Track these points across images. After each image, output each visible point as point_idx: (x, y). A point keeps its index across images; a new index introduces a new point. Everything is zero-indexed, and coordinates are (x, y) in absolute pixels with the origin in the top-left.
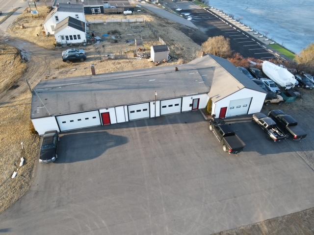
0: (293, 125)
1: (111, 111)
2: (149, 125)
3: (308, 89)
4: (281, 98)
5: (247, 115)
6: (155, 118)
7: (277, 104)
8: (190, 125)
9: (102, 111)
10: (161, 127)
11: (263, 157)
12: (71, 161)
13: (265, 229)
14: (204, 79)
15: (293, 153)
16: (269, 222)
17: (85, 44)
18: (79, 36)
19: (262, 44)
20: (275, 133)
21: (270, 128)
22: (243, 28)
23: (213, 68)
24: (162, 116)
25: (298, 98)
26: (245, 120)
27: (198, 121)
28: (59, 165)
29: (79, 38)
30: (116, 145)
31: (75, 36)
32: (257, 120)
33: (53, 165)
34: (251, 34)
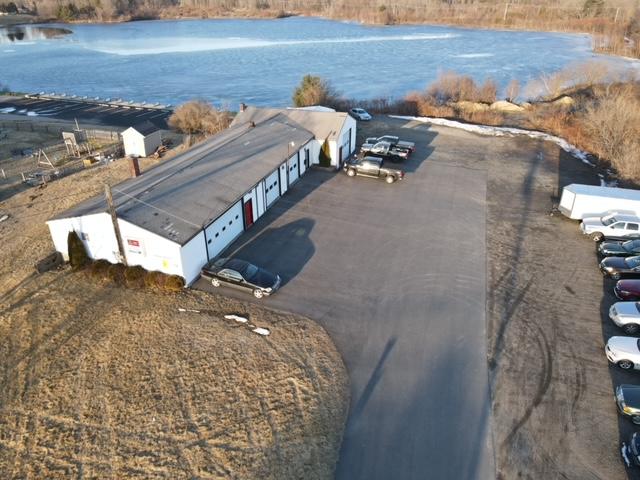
1: (253, 195)
5: (351, 155)
6: (286, 193)
8: (330, 182)
9: (246, 199)
10: (311, 196)
14: (291, 126)
21: (391, 150)
23: (281, 115)
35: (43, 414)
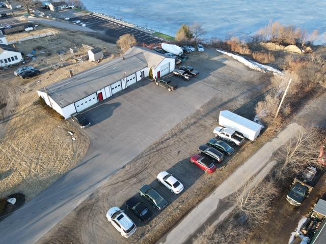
0: (192, 70)
1: (103, 91)
2: (125, 93)
3: (189, 53)
4: (180, 61)
5: (169, 73)
6: (126, 89)
7: (179, 64)
8: (146, 86)
9: (98, 92)
10: (132, 92)
11: (187, 87)
12: (99, 122)
13: (201, 110)
14: (141, 60)
15: (197, 82)
16: (202, 107)
17: (24, 62)
18: (16, 57)
19: (149, 34)
20: (187, 76)
21: (183, 74)
22: (129, 25)
23: (142, 53)
24: (128, 87)
25: (187, 58)
26: (170, 76)
27: (149, 83)
28: (94, 126)
29: (17, 59)
30: (116, 108)
31: (12, 58)
32: (176, 73)
33: (91, 127)
34: (137, 28)
35: (13, 145)
